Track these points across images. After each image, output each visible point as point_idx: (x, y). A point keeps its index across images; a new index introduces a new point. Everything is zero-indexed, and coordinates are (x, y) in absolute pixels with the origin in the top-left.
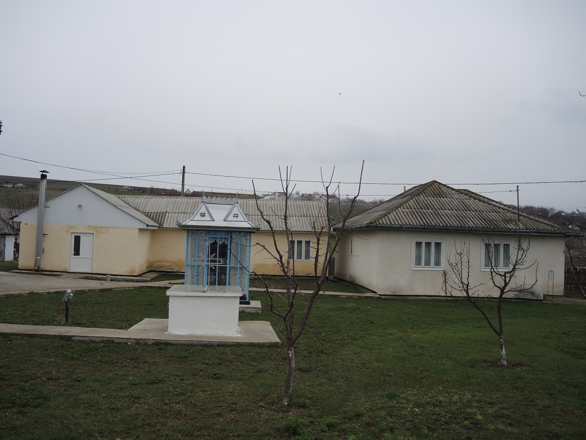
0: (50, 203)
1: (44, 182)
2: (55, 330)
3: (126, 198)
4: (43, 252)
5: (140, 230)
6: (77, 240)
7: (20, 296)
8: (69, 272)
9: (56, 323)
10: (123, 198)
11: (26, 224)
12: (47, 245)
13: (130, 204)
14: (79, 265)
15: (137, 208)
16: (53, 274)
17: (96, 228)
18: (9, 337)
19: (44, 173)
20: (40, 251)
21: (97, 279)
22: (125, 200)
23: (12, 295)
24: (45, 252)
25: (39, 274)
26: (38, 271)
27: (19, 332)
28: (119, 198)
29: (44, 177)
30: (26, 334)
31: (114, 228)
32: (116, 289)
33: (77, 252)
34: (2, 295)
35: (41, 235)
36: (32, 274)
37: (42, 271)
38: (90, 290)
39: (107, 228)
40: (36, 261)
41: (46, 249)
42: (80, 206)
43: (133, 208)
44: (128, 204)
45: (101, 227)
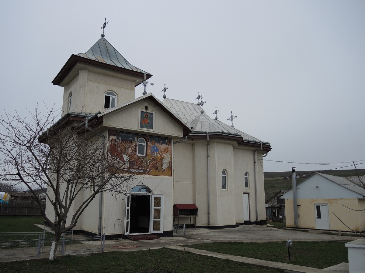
0: (299, 186)
1: (294, 174)
2: (277, 265)
3: (352, 179)
4: (299, 216)
5: (359, 200)
6: (318, 208)
7: (277, 243)
8: (315, 229)
9: (283, 261)
10: (350, 179)
11: (287, 200)
12: (301, 212)
13: (354, 182)
14: (321, 224)
15: (360, 185)
16: (305, 230)
17: (329, 200)
18: (251, 266)
19: (294, 169)
20: (297, 216)
21: (333, 234)
22: (351, 180)
23: (272, 242)
24: (300, 216)
25: (297, 230)
26: (297, 228)
27: (257, 264)
28: (347, 179)
29: (294, 171)
30: (259, 265)
31: (341, 199)
32: (340, 241)
33: (319, 216)
34: (267, 242)
35: (296, 206)
36: (293, 230)
37: (299, 228)
38: (322, 241)
39: (336, 200)
40: (295, 222)
41: (300, 215)
42: (317, 187)
43: (357, 184)
44: (353, 182)
45: (332, 199)
